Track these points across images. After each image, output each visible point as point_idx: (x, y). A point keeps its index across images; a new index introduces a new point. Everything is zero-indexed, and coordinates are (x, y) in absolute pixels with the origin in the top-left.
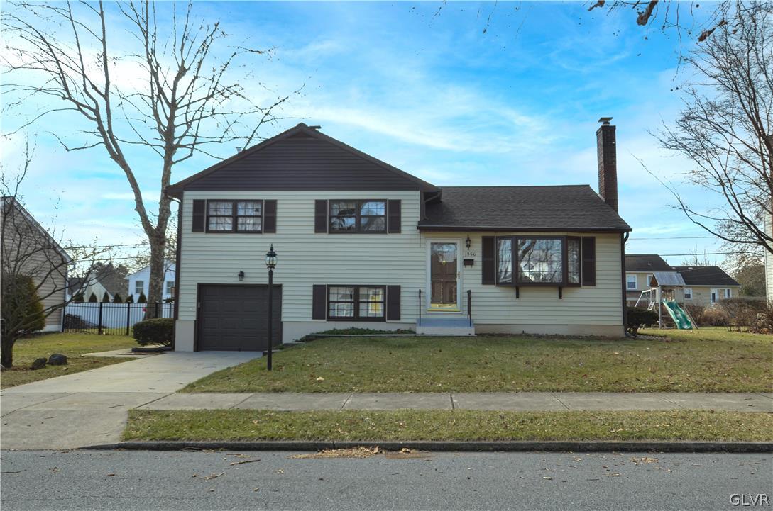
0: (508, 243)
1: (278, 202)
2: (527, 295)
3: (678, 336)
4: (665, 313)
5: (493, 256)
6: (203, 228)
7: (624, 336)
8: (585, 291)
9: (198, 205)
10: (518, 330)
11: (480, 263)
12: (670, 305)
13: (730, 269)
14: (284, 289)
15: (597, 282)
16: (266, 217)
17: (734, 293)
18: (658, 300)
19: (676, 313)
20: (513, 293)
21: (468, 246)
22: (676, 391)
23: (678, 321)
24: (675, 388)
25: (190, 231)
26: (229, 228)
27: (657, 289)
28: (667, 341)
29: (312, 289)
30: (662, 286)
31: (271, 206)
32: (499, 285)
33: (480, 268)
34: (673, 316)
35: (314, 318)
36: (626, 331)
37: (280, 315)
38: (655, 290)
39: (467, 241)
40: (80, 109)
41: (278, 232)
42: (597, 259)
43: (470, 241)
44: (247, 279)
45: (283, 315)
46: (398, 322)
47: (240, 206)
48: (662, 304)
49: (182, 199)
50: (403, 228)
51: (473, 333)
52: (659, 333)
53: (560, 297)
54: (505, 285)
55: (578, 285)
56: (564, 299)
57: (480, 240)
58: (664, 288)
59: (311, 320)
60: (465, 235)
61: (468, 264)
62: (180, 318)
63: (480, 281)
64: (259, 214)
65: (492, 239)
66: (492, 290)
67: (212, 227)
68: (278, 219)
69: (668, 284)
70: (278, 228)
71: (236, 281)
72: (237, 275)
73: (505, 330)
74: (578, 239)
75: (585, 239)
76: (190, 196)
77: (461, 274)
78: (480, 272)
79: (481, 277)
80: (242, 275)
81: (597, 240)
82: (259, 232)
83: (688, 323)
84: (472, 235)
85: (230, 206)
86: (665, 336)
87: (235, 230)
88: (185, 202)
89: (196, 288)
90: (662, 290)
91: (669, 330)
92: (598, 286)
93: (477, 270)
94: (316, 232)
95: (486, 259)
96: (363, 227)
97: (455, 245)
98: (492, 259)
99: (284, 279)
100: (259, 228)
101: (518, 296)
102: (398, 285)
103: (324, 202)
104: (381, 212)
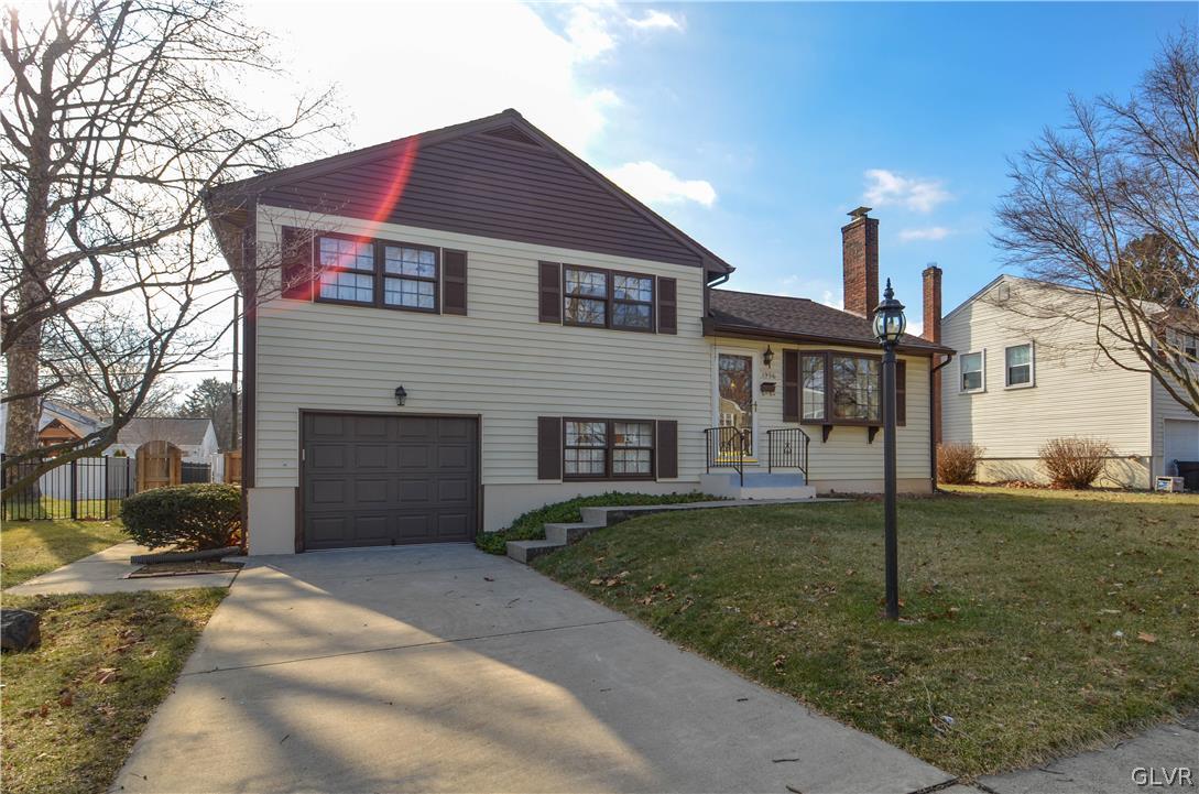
1: (470, 256)
2: (836, 439)
5: (796, 380)
7: (931, 493)
11: (781, 389)
14: (485, 423)
15: (907, 421)
16: (445, 284)
20: (819, 435)
21: (767, 363)
29: (536, 424)
31: (456, 262)
32: (803, 423)
33: (781, 396)
35: (540, 477)
37: (479, 473)
39: (766, 354)
41: (471, 314)
42: (906, 392)
43: (769, 354)
44: (412, 403)
45: (485, 473)
46: (674, 480)
47: (390, 254)
50: (679, 327)
53: (870, 441)
54: (809, 423)
56: (873, 444)
57: (781, 355)
59: (535, 480)
60: (763, 345)
61: (768, 391)
62: (258, 484)
63: (782, 417)
64: (431, 275)
65: (795, 355)
67: (328, 292)
68: (470, 290)
70: (470, 307)
72: (389, 394)
77: (758, 405)
78: (781, 404)
79: (781, 410)
80: (401, 393)
81: (908, 366)
82: (433, 312)
84: (770, 346)
85: (367, 250)
87: (379, 303)
92: (909, 427)
93: (777, 400)
94: (541, 320)
95: (789, 384)
96: (617, 320)
97: (749, 360)
98: (795, 385)
99: (484, 406)
100: (428, 303)
101: (825, 440)
102: (674, 419)
103: (555, 266)
104: (645, 297)
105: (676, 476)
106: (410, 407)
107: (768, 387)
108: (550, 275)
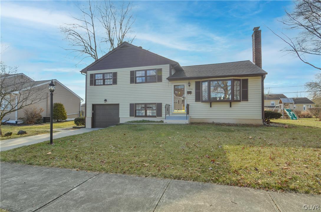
0: (206, 83)
1: (118, 73)
2: (215, 106)
3: (292, 124)
4: (285, 113)
5: (200, 90)
6: (93, 84)
7: (263, 124)
8: (243, 103)
9: (92, 76)
10: (211, 121)
11: (194, 93)
12: (287, 110)
13: (311, 98)
14: (120, 105)
15: (249, 99)
16: (113, 79)
17: (313, 106)
18: (282, 108)
19: (290, 113)
20: (208, 105)
21: (189, 86)
22: (295, 190)
23: (291, 116)
24: (292, 186)
25: (89, 85)
26: (102, 83)
27: (282, 105)
28: (286, 128)
29: (129, 105)
30: (284, 103)
31: (115, 74)
32: (203, 101)
33: (195, 95)
34: (288, 115)
35: (130, 116)
36: (263, 122)
37: (119, 115)
38: (281, 105)
39: (188, 83)
40: (92, 56)
41: (118, 84)
42: (249, 89)
43: (190, 84)
44: (108, 102)
45: (120, 115)
46: (161, 117)
47: (106, 75)
48: (284, 110)
49: (87, 74)
50: (163, 80)
51: (187, 123)
52: (282, 122)
53: (231, 106)
54: (205, 102)
55: (240, 101)
56: (232, 107)
57: (194, 83)
58: (285, 104)
59: (129, 117)
60: (188, 81)
61: (189, 94)
62: (87, 116)
63: (195, 100)
64: (111, 78)
65: (199, 82)
66: (200, 104)
67: (97, 84)
68: (118, 79)
69: (287, 102)
70: (117, 83)
71: (103, 103)
72: (103, 101)
73: (205, 121)
74: (239, 80)
75: (243, 80)
76: (90, 73)
77: (186, 97)
78: (195, 97)
79: (195, 99)
80: (106, 100)
81: (249, 80)
82: (111, 85)
83: (295, 117)
84: (191, 81)
85: (101, 75)
86: (285, 124)
87: (104, 84)
88: (88, 75)
89: (91, 105)
90: (284, 105)
91: (287, 120)
92: (249, 101)
93: (193, 96)
94: (131, 83)
95: (197, 91)
96: (148, 80)
97: (184, 86)
98: (199, 91)
99: (120, 102)
100: (111, 83)
101: (211, 107)
102: (161, 102)
103: (133, 71)
104: (154, 74)
105: (161, 116)
106: (107, 103)
107: (189, 93)
108: (133, 73)
